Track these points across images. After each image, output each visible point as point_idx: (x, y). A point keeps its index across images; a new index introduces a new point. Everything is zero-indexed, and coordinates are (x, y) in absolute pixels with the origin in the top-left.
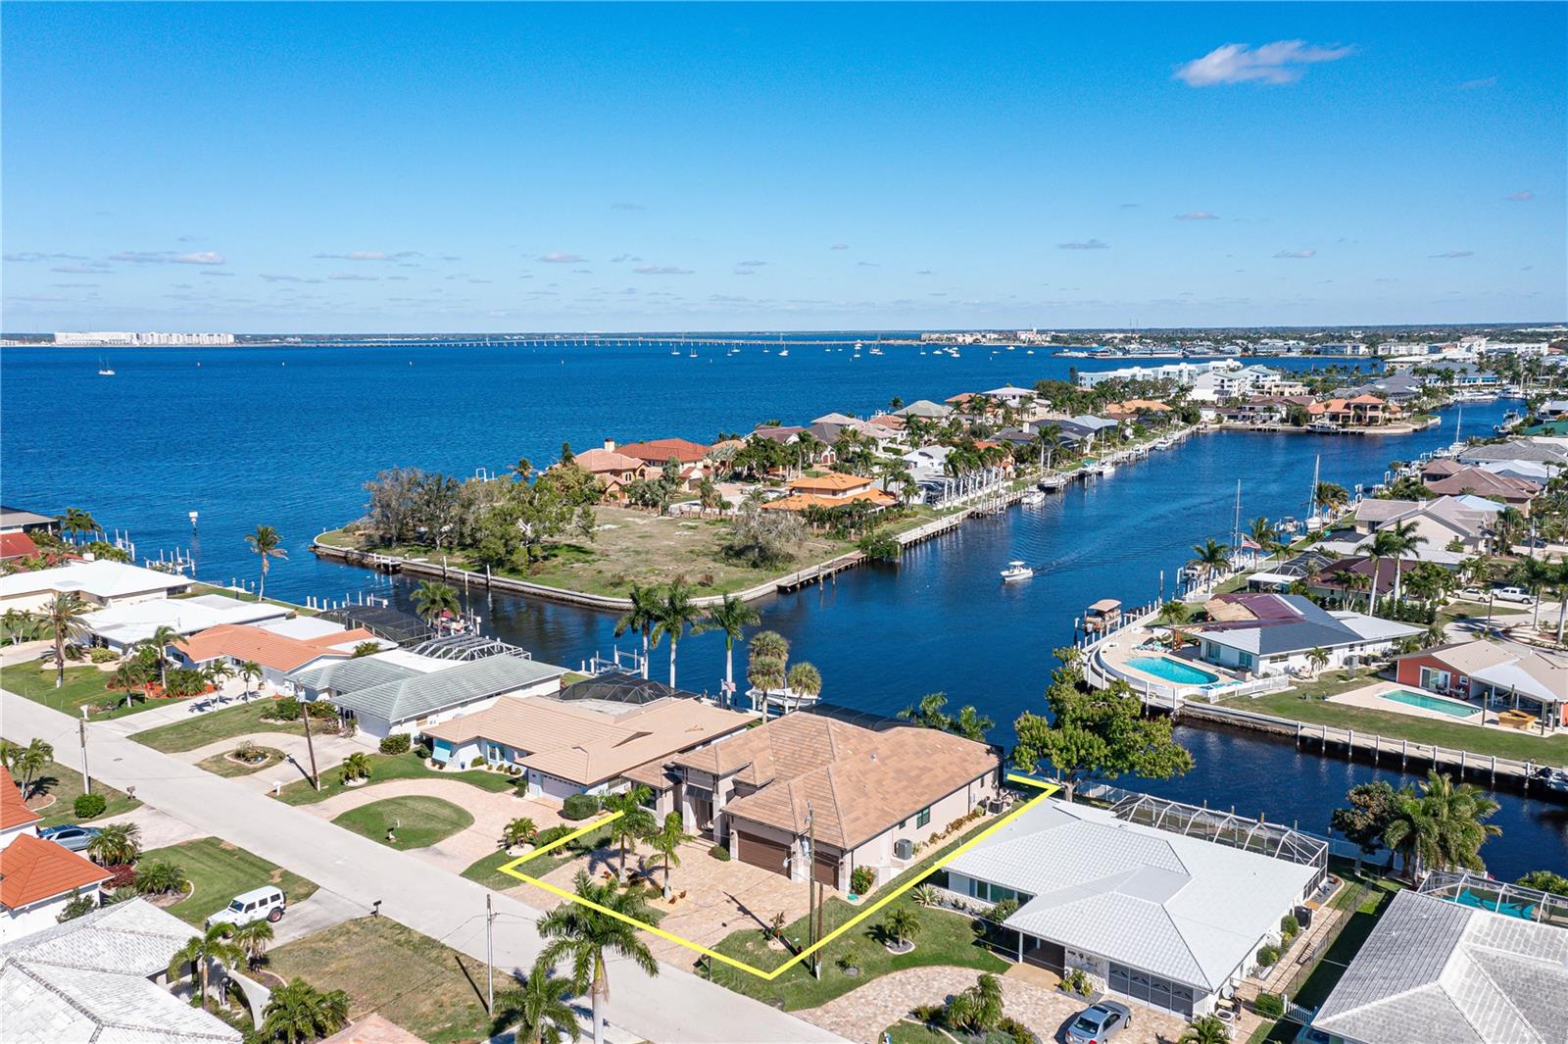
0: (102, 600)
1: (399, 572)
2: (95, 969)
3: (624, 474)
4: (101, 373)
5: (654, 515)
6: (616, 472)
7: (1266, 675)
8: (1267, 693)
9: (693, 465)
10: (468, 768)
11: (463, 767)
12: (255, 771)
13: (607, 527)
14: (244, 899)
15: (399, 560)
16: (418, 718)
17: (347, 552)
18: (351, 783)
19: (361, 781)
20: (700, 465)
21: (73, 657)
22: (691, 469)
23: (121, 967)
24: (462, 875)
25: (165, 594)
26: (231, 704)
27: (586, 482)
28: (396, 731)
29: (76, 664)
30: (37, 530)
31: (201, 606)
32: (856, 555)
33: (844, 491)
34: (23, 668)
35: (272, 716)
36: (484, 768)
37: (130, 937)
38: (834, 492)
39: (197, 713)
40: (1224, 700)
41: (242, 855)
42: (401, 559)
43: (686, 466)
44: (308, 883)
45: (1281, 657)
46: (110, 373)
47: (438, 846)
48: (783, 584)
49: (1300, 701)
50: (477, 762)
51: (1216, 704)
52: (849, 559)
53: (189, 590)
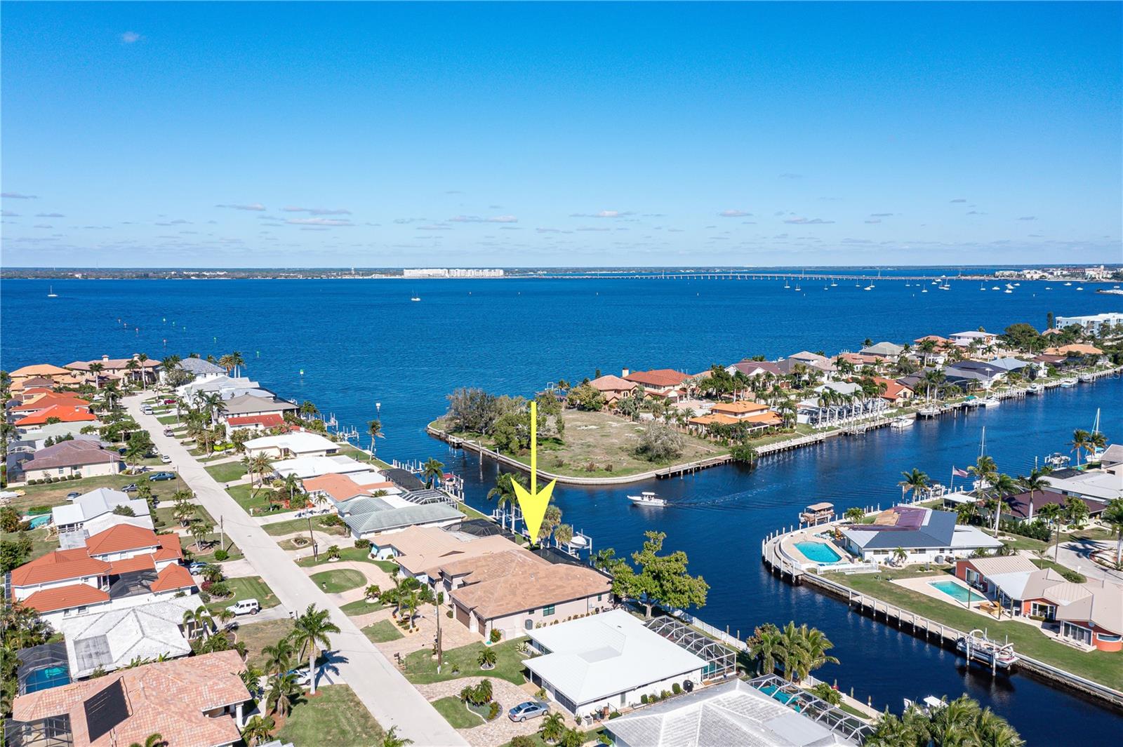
0: (295, 454)
1: (461, 447)
2: (161, 618)
3: (622, 393)
4: (413, 299)
5: (628, 420)
6: (618, 391)
7: (868, 562)
8: (857, 573)
9: (672, 388)
10: (385, 559)
11: (382, 558)
12: (298, 548)
13: (591, 427)
14: (241, 603)
15: (461, 440)
16: (376, 532)
17: (440, 433)
18: (330, 560)
19: (336, 559)
20: (677, 388)
21: (265, 484)
22: (670, 390)
23: (171, 619)
24: (340, 608)
25: (325, 453)
26: (315, 515)
27: (593, 397)
28: (363, 537)
29: (266, 487)
30: (288, 412)
31: (334, 462)
32: (727, 457)
33: (743, 413)
34: (245, 486)
35: (322, 523)
36: (391, 560)
37: (180, 608)
38: (736, 414)
39: (297, 518)
40: (827, 573)
41: (264, 586)
42: (462, 439)
43: (667, 388)
44: (279, 601)
45: (883, 551)
46: (418, 299)
47: (342, 594)
48: (659, 473)
49: (874, 579)
50: (390, 557)
51: (821, 575)
52: (720, 460)
53: (337, 452)
